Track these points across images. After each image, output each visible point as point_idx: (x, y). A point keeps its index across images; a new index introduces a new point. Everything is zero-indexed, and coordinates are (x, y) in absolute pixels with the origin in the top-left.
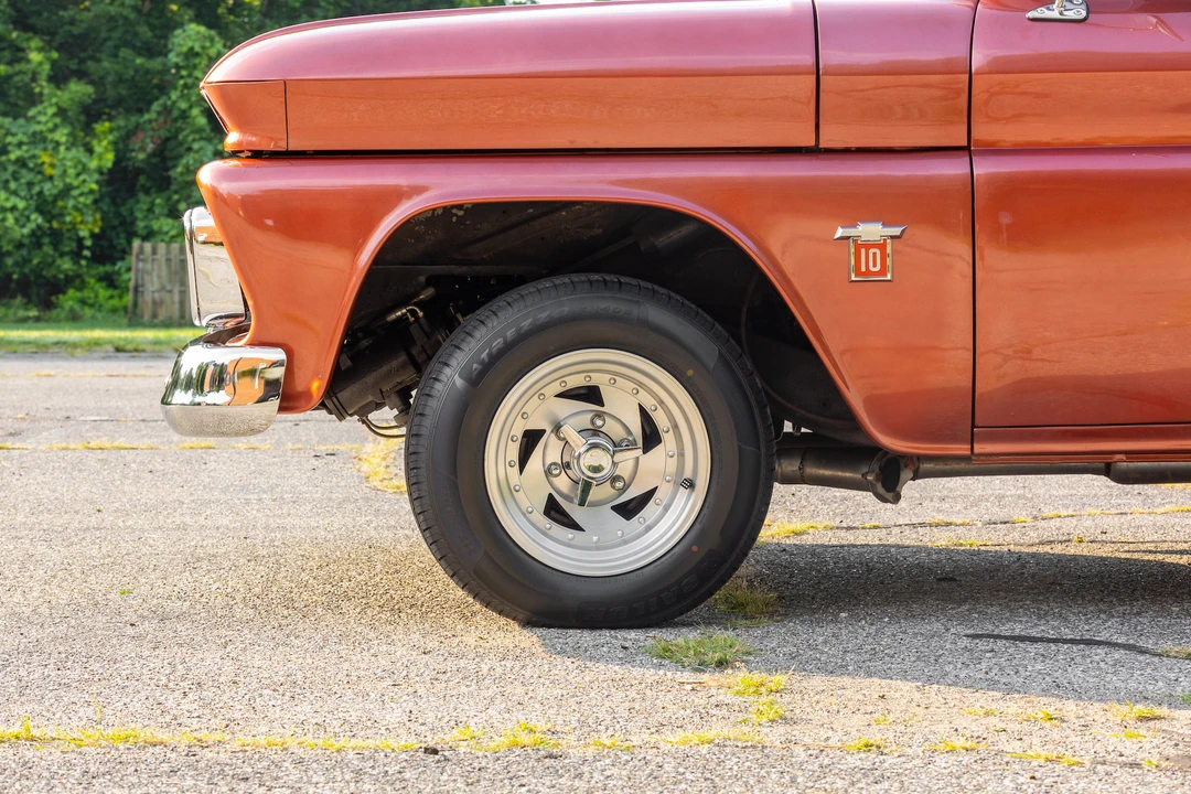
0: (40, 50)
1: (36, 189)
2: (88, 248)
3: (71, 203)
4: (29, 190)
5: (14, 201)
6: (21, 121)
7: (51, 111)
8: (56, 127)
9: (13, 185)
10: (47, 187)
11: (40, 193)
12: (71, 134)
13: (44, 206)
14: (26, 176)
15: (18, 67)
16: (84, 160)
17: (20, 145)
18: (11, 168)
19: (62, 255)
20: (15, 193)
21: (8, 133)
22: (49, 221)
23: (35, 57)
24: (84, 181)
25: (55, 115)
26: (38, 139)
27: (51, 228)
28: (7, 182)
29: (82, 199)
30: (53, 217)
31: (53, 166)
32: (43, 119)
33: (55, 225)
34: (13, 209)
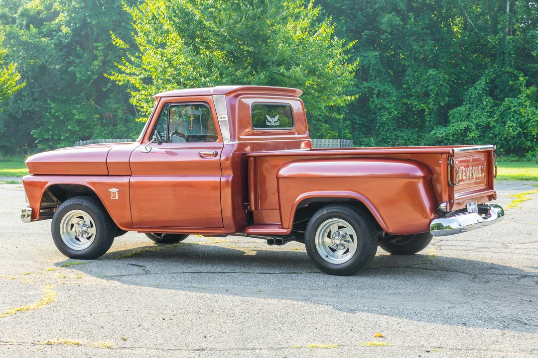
0: (523, 76)
1: (520, 120)
2: (535, 138)
3: (530, 124)
4: (517, 120)
5: (512, 124)
6: (516, 99)
7: (524, 96)
8: (526, 100)
9: (512, 119)
10: (523, 119)
11: (521, 121)
12: (532, 103)
13: (522, 125)
14: (517, 116)
15: (517, 82)
16: (534, 111)
17: (515, 106)
18: (512, 114)
19: (527, 141)
20: (513, 121)
21: (512, 103)
22: (523, 130)
23: (521, 79)
24: (534, 117)
25: (526, 97)
26: (520, 104)
27: (524, 132)
28: (511, 118)
29: (533, 123)
30: (525, 129)
31: (525, 113)
32: (522, 98)
33: (525, 131)
34: (512, 126)
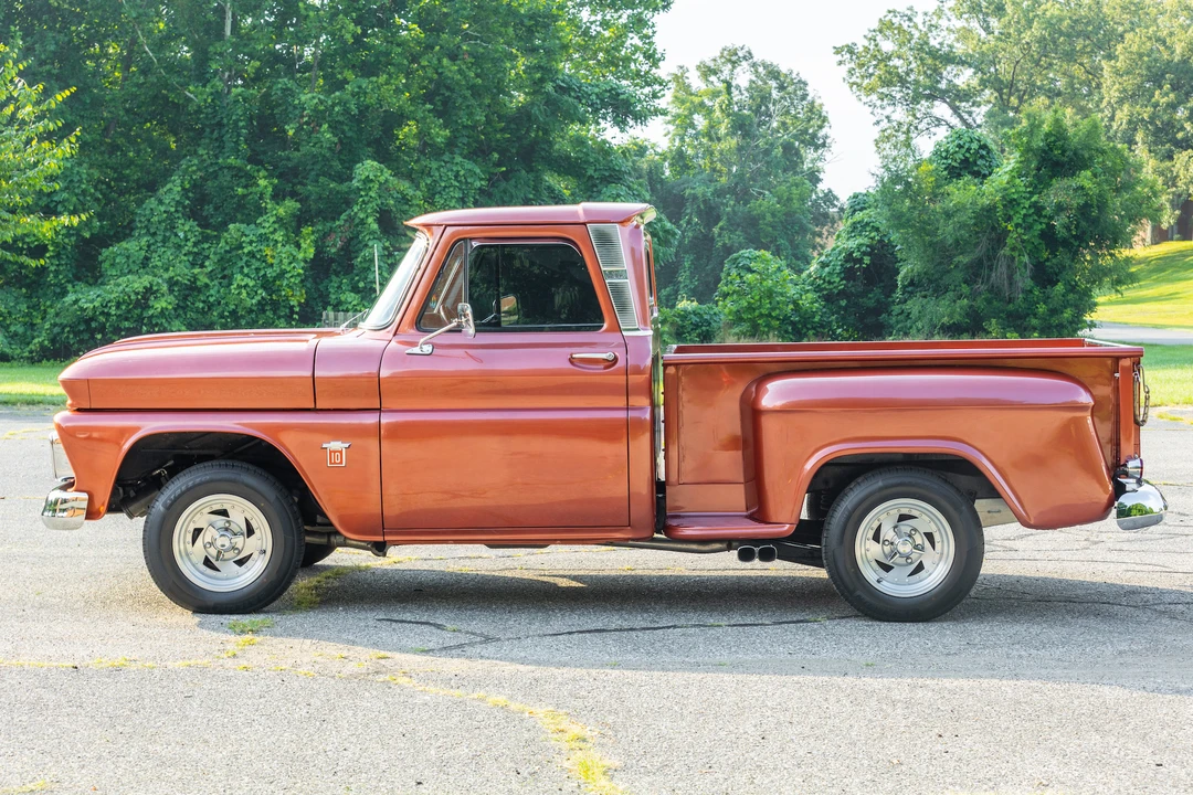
0: (265, 178)
1: (262, 273)
2: (297, 313)
3: (285, 282)
4: (257, 273)
5: (247, 280)
6: (252, 226)
7: (272, 220)
8: (275, 230)
9: (246, 270)
10: (269, 271)
11: (265, 275)
12: (286, 235)
13: (267, 284)
14: (256, 264)
15: (254, 189)
16: (295, 253)
17: (251, 242)
18: (245, 259)
19: (279, 318)
20: (247, 275)
21: (244, 234)
22: (270, 295)
23: (262, 182)
24: (294, 268)
25: (274, 222)
26: (263, 239)
27: (271, 299)
28: (242, 267)
29: (292, 280)
30: (274, 292)
31: (273, 257)
32: (267, 225)
33: (274, 297)
34: (246, 286)
